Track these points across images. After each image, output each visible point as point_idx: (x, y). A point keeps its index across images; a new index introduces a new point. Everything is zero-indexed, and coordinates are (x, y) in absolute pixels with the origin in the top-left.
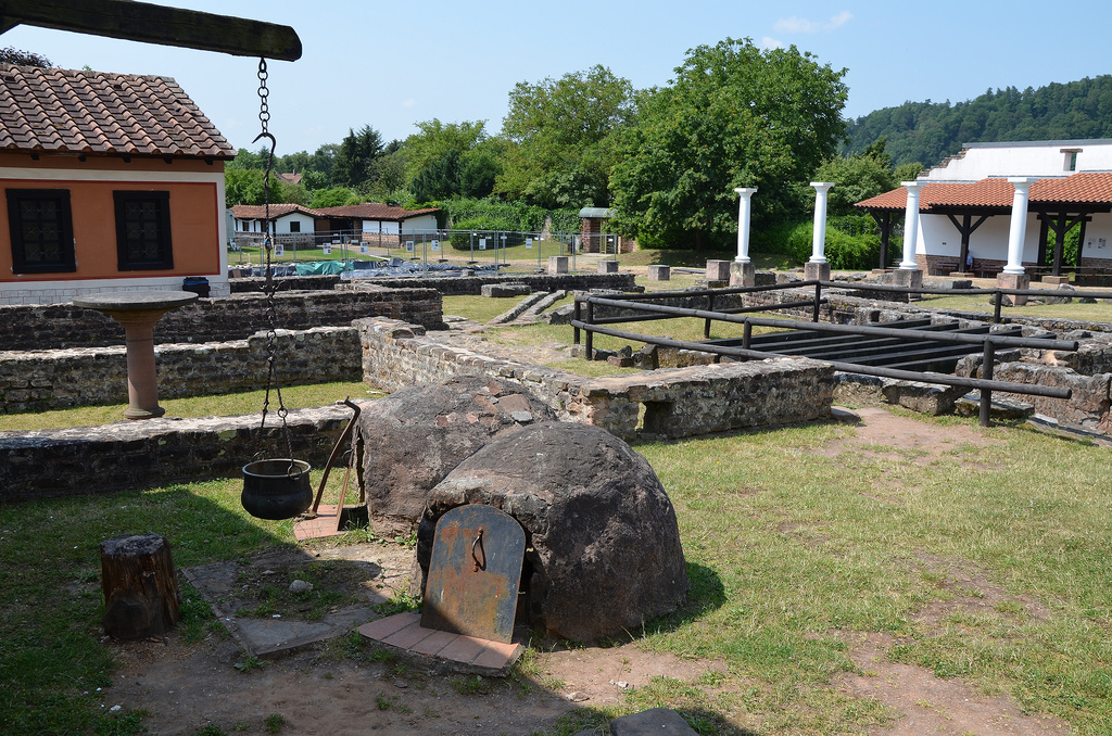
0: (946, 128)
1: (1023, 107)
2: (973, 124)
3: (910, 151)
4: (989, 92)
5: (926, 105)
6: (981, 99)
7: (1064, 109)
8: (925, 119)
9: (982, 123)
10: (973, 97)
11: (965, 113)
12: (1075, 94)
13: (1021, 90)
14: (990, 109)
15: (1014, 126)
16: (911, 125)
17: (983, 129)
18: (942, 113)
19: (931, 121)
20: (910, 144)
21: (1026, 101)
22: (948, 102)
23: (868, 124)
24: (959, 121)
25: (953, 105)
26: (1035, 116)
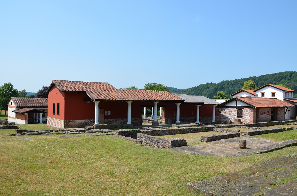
0: (215, 88)
1: (230, 84)
2: (220, 87)
3: (208, 93)
4: (223, 81)
5: (211, 83)
6: (222, 82)
7: (238, 84)
8: (211, 86)
9: (222, 87)
10: (220, 82)
11: (218, 85)
12: (240, 82)
13: (229, 81)
14: (224, 84)
15: (228, 88)
16: (208, 87)
17: (222, 88)
18: (214, 85)
19: (212, 87)
20: (208, 91)
21: (230, 83)
22: (215, 83)
23: (199, 87)
24: (218, 87)
25: (216, 83)
26: (232, 86)
